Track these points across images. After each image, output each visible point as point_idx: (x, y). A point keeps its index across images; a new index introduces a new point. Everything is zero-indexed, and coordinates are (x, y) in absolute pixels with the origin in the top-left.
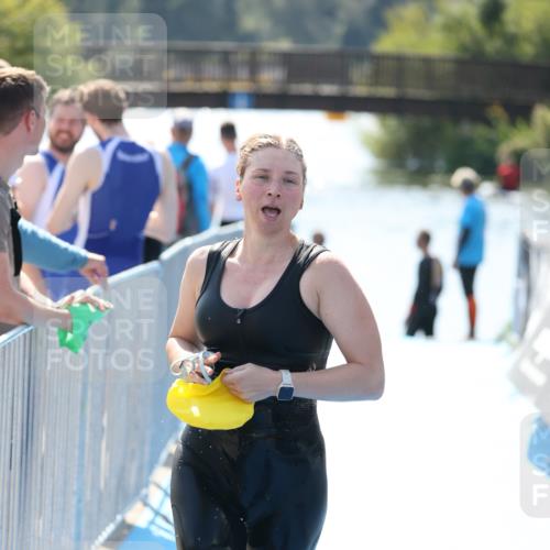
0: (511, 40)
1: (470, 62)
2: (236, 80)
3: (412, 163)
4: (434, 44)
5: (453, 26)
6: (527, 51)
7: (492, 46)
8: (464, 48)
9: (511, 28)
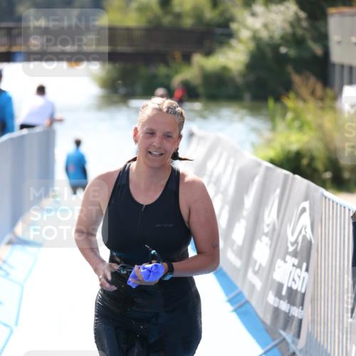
0: (178, 16)
1: (153, 30)
2: (15, 45)
3: (122, 90)
4: (132, 20)
5: (142, 9)
6: (188, 22)
7: (167, 20)
8: (150, 22)
9: (177, 9)
